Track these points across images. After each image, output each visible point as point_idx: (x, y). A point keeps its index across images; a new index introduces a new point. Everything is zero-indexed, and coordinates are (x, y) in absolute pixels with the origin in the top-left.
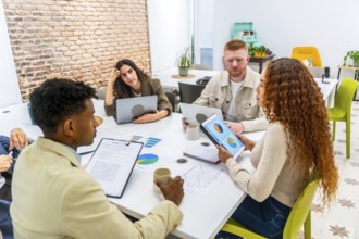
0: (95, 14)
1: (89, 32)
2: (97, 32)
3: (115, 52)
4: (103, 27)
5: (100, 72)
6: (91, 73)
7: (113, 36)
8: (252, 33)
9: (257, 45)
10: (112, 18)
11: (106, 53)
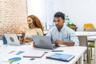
0: (6, 8)
1: (2, 15)
2: (6, 15)
3: (14, 24)
4: (9, 14)
5: (6, 31)
6: (2, 31)
7: (13, 17)
8: (68, 19)
9: (71, 23)
10: (12, 10)
11: (10, 24)
